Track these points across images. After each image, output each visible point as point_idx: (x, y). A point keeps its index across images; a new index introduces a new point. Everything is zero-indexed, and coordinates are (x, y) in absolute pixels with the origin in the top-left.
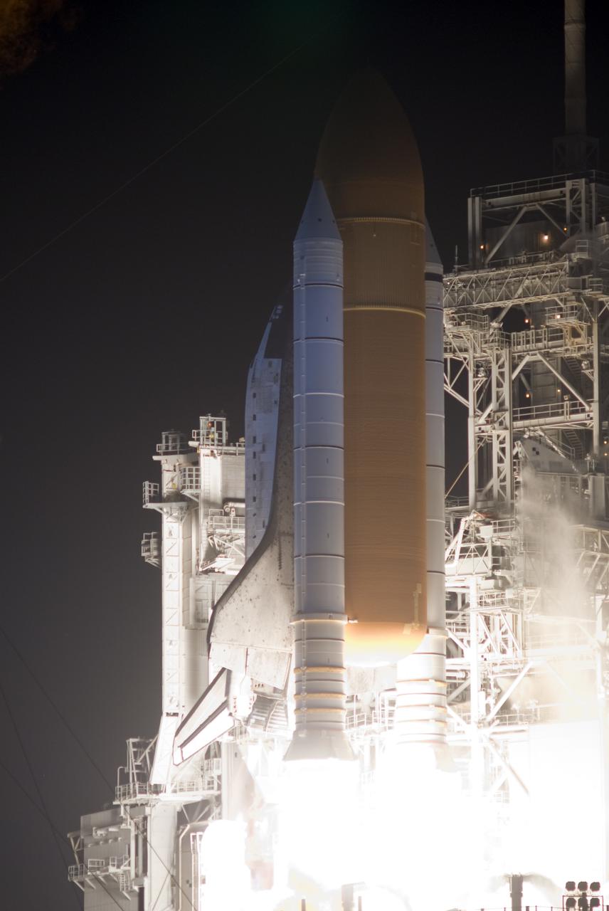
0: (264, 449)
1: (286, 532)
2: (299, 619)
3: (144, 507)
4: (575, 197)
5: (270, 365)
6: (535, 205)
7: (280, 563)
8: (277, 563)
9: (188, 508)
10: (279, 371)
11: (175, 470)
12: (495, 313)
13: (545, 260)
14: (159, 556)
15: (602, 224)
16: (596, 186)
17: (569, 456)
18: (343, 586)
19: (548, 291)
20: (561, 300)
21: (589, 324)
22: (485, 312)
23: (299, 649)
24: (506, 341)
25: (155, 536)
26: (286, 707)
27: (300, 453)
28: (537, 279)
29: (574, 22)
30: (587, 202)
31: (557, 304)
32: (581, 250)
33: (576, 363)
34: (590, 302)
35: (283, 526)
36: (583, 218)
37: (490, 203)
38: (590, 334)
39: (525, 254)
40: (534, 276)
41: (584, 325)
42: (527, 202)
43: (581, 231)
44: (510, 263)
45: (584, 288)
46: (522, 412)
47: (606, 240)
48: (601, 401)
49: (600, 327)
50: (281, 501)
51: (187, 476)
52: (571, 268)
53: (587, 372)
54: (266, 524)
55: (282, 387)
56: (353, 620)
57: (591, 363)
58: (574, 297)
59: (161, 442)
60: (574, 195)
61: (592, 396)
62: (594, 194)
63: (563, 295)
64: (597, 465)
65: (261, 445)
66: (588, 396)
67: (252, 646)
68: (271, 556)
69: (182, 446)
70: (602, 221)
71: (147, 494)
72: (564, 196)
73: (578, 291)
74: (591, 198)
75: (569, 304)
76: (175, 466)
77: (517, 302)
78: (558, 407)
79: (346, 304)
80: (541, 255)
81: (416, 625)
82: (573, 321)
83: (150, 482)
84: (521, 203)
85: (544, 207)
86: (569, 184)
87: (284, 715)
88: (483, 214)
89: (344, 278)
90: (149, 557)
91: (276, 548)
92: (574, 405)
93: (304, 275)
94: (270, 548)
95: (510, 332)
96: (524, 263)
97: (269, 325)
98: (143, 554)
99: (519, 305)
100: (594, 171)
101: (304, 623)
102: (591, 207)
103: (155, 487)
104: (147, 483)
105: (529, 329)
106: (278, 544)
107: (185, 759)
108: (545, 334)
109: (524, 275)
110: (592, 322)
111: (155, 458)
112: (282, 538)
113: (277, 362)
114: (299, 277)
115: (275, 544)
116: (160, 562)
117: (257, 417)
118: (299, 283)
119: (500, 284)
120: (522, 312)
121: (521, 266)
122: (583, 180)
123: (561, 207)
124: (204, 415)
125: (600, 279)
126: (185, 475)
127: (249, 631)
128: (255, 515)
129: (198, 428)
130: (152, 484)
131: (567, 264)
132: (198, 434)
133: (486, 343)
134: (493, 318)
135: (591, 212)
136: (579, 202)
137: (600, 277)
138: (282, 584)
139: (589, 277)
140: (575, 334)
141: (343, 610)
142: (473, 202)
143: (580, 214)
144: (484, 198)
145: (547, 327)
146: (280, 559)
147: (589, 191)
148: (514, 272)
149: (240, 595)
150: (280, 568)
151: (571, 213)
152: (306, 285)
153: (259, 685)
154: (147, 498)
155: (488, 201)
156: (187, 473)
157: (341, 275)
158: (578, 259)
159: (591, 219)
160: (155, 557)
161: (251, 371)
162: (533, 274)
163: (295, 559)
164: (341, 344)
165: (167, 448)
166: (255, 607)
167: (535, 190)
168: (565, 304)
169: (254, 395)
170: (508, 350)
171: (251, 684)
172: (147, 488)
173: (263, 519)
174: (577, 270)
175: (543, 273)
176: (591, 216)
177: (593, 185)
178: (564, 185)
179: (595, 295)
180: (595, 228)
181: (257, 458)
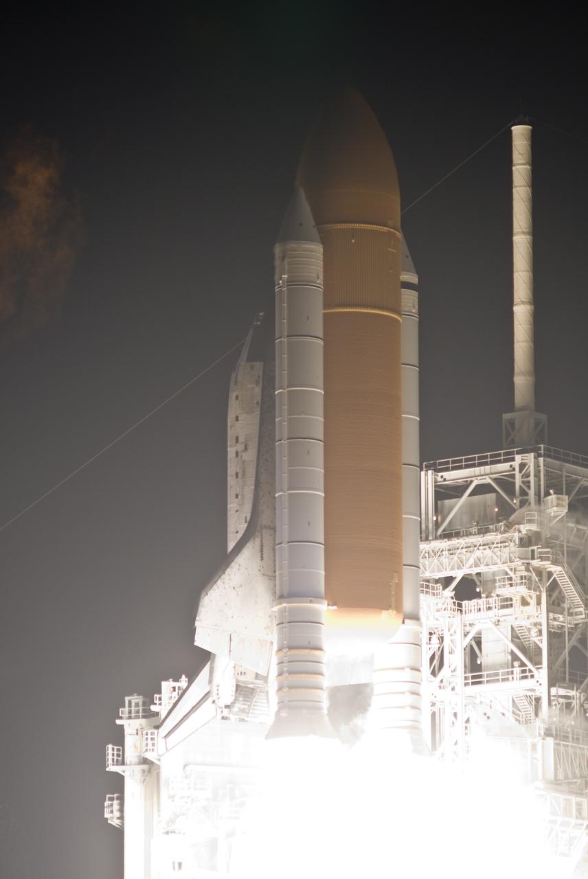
0: (246, 449)
1: (268, 525)
2: (280, 604)
3: (107, 769)
4: (525, 470)
5: (252, 367)
6: (485, 479)
7: (262, 554)
8: (259, 554)
9: (150, 771)
10: (261, 373)
11: (137, 734)
12: (447, 581)
13: (496, 532)
14: (122, 818)
15: (550, 497)
16: (544, 461)
17: (519, 721)
18: (324, 573)
19: (499, 561)
20: (511, 570)
21: (538, 593)
22: (437, 581)
23: (280, 632)
24: (458, 610)
25: (118, 798)
26: (267, 692)
27: (282, 446)
28: (488, 549)
29: (523, 303)
30: (535, 476)
31: (507, 574)
32: (530, 521)
33: (526, 630)
34: (539, 573)
35: (264, 519)
36: (532, 492)
37: (442, 477)
38: (539, 603)
39: (477, 526)
40: (485, 547)
41: (534, 594)
42: (478, 476)
43: (530, 503)
44: (462, 534)
45: (533, 558)
46: (473, 677)
47: (554, 512)
48: (550, 667)
49: (549, 596)
50: (263, 496)
51: (149, 739)
52: (521, 539)
53: (536, 640)
54: (248, 519)
55: (263, 389)
56: (332, 605)
57: (540, 631)
58: (523, 568)
59: (124, 707)
60: (524, 469)
61: (540, 663)
62: (542, 468)
63: (513, 565)
64: (547, 729)
65: (244, 444)
66: (537, 663)
67: (235, 632)
68: (253, 548)
69: (144, 711)
70: (550, 494)
71: (110, 757)
72: (514, 470)
73: (527, 561)
74: (539, 472)
75: (519, 574)
76: (137, 730)
77: (468, 571)
78: (508, 673)
79: (326, 306)
80: (491, 527)
81: (392, 613)
82: (523, 590)
83: (113, 745)
84: (472, 477)
85: (495, 480)
86: (518, 458)
87: (266, 701)
88: (436, 486)
89: (324, 280)
90: (112, 817)
91: (258, 541)
92: (524, 671)
93: (286, 276)
94: (252, 539)
95: (462, 601)
96: (475, 534)
97: (251, 331)
98: (106, 815)
99: (470, 575)
100: (542, 446)
101: (285, 607)
102: (539, 481)
103: (118, 750)
104: (110, 746)
105: (480, 597)
106: (260, 536)
107: (168, 749)
108: (495, 603)
109: (475, 546)
110: (540, 591)
111: (118, 722)
112: (264, 531)
113: (259, 365)
114: (281, 279)
115: (257, 536)
116: (123, 824)
117: (239, 419)
118: (281, 285)
119: (452, 554)
120: (473, 581)
121: (472, 537)
122: (532, 454)
123: (510, 480)
124: (166, 679)
125: (549, 550)
126: (147, 738)
127: (232, 617)
128: (237, 511)
129: (160, 692)
130: (115, 748)
131: (516, 535)
132: (160, 699)
133: (438, 611)
134: (445, 587)
135: (539, 485)
136: (528, 476)
137: (548, 547)
138: (264, 575)
139: (538, 548)
140: (525, 603)
141: (324, 596)
142: (426, 475)
143: (529, 487)
144: (437, 471)
145: (498, 596)
146: (262, 551)
147: (537, 466)
148: (466, 543)
149: (224, 583)
150: (262, 560)
151: (520, 486)
152: (288, 286)
153: (241, 673)
154: (110, 762)
155: (440, 474)
156: (149, 737)
157: (321, 277)
158: (527, 530)
159: (539, 492)
160: (118, 818)
161: (234, 375)
162: (484, 545)
163: (277, 547)
164: (321, 342)
165: (130, 712)
166: (238, 595)
167: (485, 464)
168: (515, 574)
169: (237, 397)
170: (459, 618)
171: (233, 672)
172: (110, 752)
173: (245, 515)
174: (525, 542)
175: (493, 544)
176: (539, 489)
177: (541, 460)
178: (513, 459)
179: (544, 565)
180: (543, 501)
181: (240, 457)
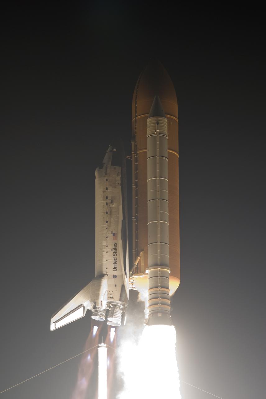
5: (115, 168)
10: (120, 171)
23: (156, 280)
55: (122, 178)
65: (111, 200)
93: (158, 131)
101: (159, 270)
117: (108, 189)
118: (156, 134)
128: (107, 228)
152: (159, 135)
169: (107, 180)
173: (111, 230)
181: (108, 205)
